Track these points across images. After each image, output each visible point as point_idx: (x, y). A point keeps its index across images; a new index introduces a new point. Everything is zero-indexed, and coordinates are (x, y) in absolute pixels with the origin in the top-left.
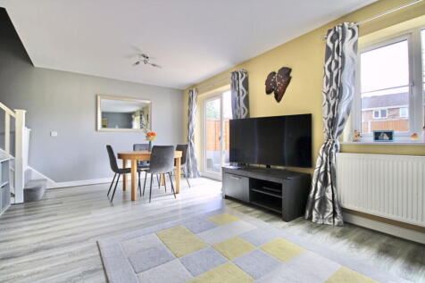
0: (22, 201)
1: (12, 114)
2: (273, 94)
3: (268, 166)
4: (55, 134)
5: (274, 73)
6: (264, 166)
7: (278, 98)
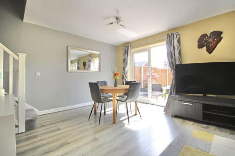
0: (24, 131)
1: (16, 57)
2: (205, 48)
3: (205, 96)
4: (38, 74)
5: (206, 35)
6: (202, 95)
7: (210, 51)
